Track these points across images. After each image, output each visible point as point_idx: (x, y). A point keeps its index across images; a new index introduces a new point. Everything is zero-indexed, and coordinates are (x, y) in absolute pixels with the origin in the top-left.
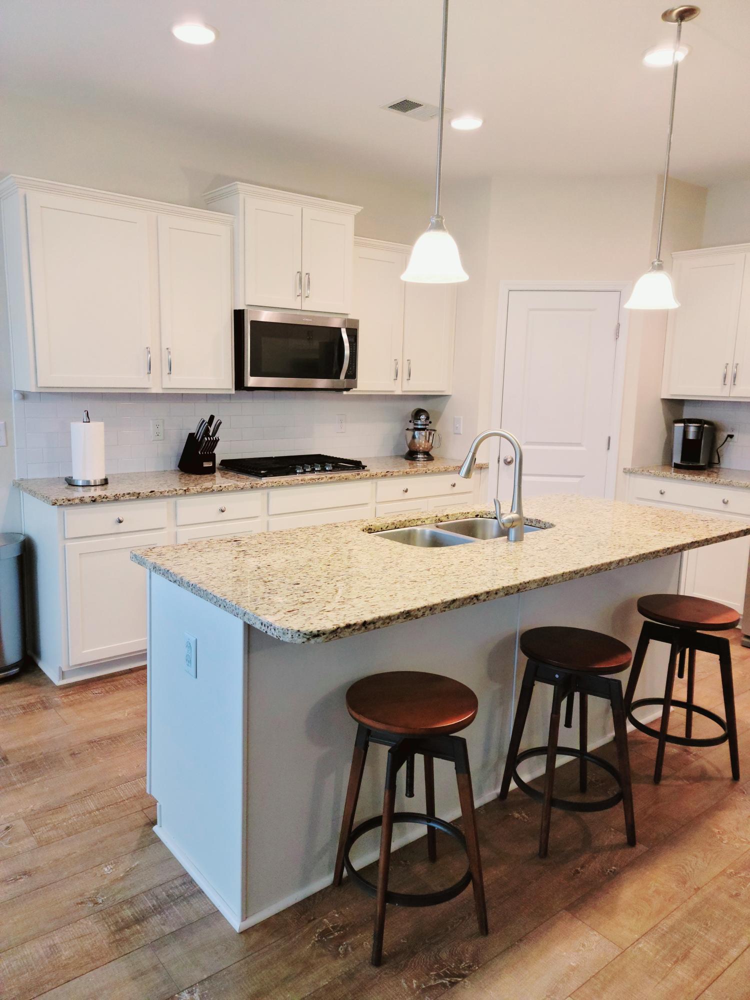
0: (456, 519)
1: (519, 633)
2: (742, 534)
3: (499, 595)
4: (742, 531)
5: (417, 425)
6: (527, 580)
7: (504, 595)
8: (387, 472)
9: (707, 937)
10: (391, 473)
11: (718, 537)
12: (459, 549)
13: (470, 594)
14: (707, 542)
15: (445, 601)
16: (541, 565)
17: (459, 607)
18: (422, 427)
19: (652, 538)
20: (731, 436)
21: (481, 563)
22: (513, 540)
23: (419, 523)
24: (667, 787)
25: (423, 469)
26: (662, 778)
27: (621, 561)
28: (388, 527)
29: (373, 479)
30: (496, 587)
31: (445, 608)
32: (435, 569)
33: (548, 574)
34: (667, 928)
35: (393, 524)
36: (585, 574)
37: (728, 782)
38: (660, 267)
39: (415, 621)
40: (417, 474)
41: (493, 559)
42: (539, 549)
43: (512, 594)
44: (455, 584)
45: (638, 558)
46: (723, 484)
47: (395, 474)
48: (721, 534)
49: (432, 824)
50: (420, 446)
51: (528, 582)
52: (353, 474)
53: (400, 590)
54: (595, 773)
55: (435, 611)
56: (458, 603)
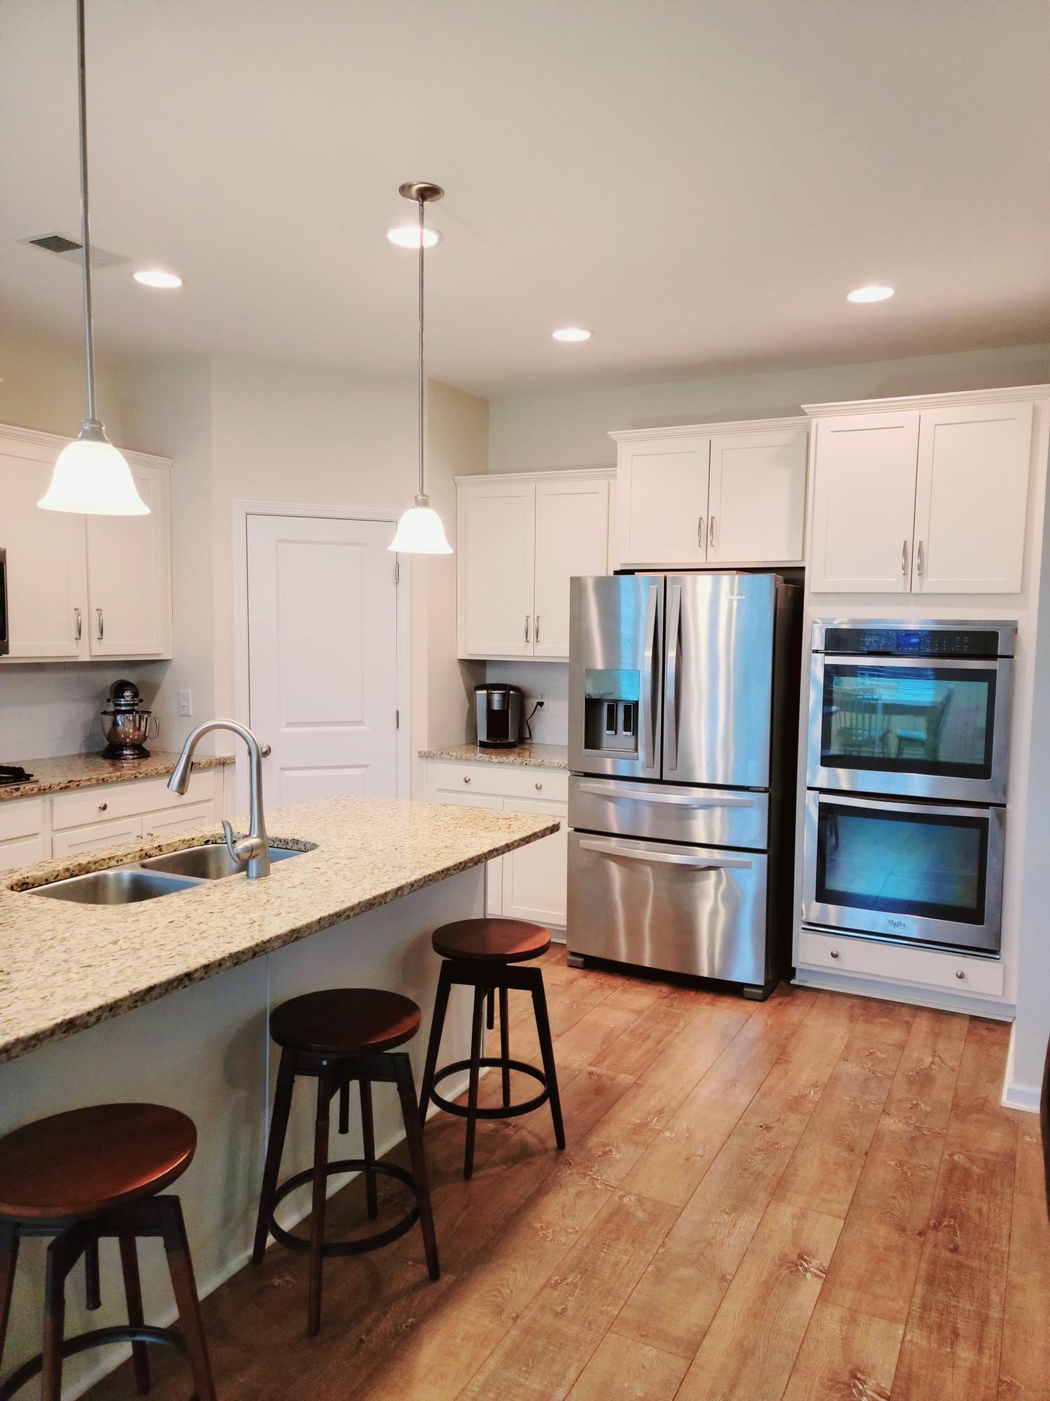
0: (175, 851)
1: (270, 1009)
2: (548, 832)
3: (224, 967)
4: (547, 828)
5: (120, 705)
6: (266, 937)
7: (232, 964)
8: (69, 782)
9: (528, 1383)
10: (77, 783)
11: (520, 840)
12: (170, 901)
13: (178, 974)
14: (508, 847)
15: (135, 991)
16: (290, 910)
17: (161, 996)
18: (128, 708)
19: (441, 851)
20: (541, 704)
21: (202, 919)
22: (254, 876)
23: (113, 863)
24: (480, 1181)
25: (131, 772)
26: (474, 1169)
27: (400, 888)
28: (58, 875)
29: (44, 794)
30: (219, 956)
31: (136, 1001)
32: (126, 940)
33: (299, 924)
34: (478, 1387)
35: (68, 870)
36: (352, 914)
37: (552, 1154)
38: (425, 503)
39: (85, 1033)
40: (121, 780)
41: (220, 911)
42: (291, 886)
43: (245, 961)
44: (156, 961)
45: (422, 882)
46: (534, 765)
47: (83, 784)
48: (524, 836)
49: (138, 1338)
50: (128, 737)
51: (269, 941)
52: (8, 789)
53: (61, 986)
54: (388, 1187)
55: (120, 1011)
56: (157, 990)
